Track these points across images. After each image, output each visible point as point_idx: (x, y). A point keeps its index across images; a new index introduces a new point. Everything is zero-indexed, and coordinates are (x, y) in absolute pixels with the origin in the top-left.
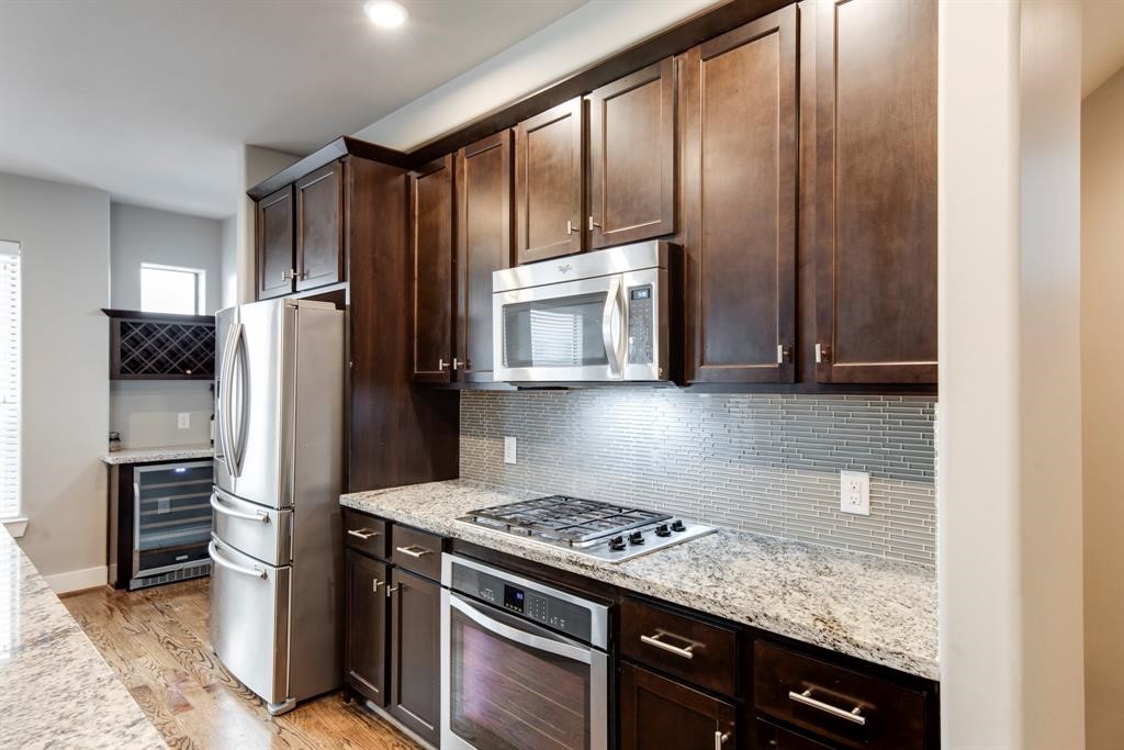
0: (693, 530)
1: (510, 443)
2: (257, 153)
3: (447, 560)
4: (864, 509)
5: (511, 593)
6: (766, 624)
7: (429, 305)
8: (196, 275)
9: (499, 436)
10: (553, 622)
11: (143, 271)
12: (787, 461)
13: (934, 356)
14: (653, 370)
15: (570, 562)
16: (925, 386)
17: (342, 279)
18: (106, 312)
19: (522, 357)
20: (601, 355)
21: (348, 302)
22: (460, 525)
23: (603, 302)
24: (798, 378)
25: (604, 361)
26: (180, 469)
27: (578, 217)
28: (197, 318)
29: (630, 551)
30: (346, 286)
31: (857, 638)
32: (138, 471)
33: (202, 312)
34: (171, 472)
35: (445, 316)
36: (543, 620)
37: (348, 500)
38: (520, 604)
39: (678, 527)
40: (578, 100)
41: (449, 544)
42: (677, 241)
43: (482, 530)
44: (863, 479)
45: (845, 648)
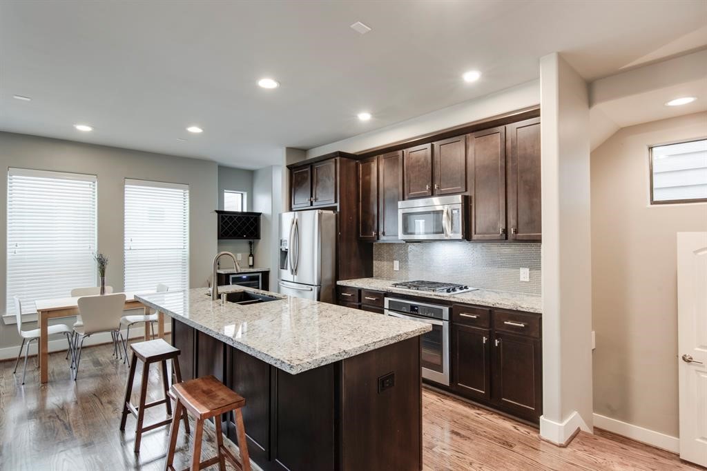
0: (470, 289)
1: (396, 263)
2: (291, 150)
3: (387, 300)
4: (527, 280)
5: (413, 307)
6: (498, 306)
7: (367, 211)
8: (242, 194)
9: (392, 260)
10: (429, 315)
11: (225, 194)
12: (503, 265)
13: (541, 232)
14: (460, 236)
15: (435, 295)
16: (538, 240)
17: (336, 202)
18: (216, 211)
19: (409, 231)
20: (441, 231)
21: (338, 210)
22: (391, 288)
23: (443, 213)
24: (506, 238)
25: (443, 232)
26: (244, 277)
27: (430, 184)
28: (242, 213)
29: (452, 293)
30: (338, 205)
31: (523, 306)
32: (231, 276)
33: (245, 210)
34: (241, 278)
35: (374, 216)
36: (425, 314)
37: (339, 283)
38: (417, 311)
39: (466, 288)
40: (430, 144)
41: (387, 294)
42: (467, 194)
43: (398, 289)
44: (527, 270)
45: (519, 309)
